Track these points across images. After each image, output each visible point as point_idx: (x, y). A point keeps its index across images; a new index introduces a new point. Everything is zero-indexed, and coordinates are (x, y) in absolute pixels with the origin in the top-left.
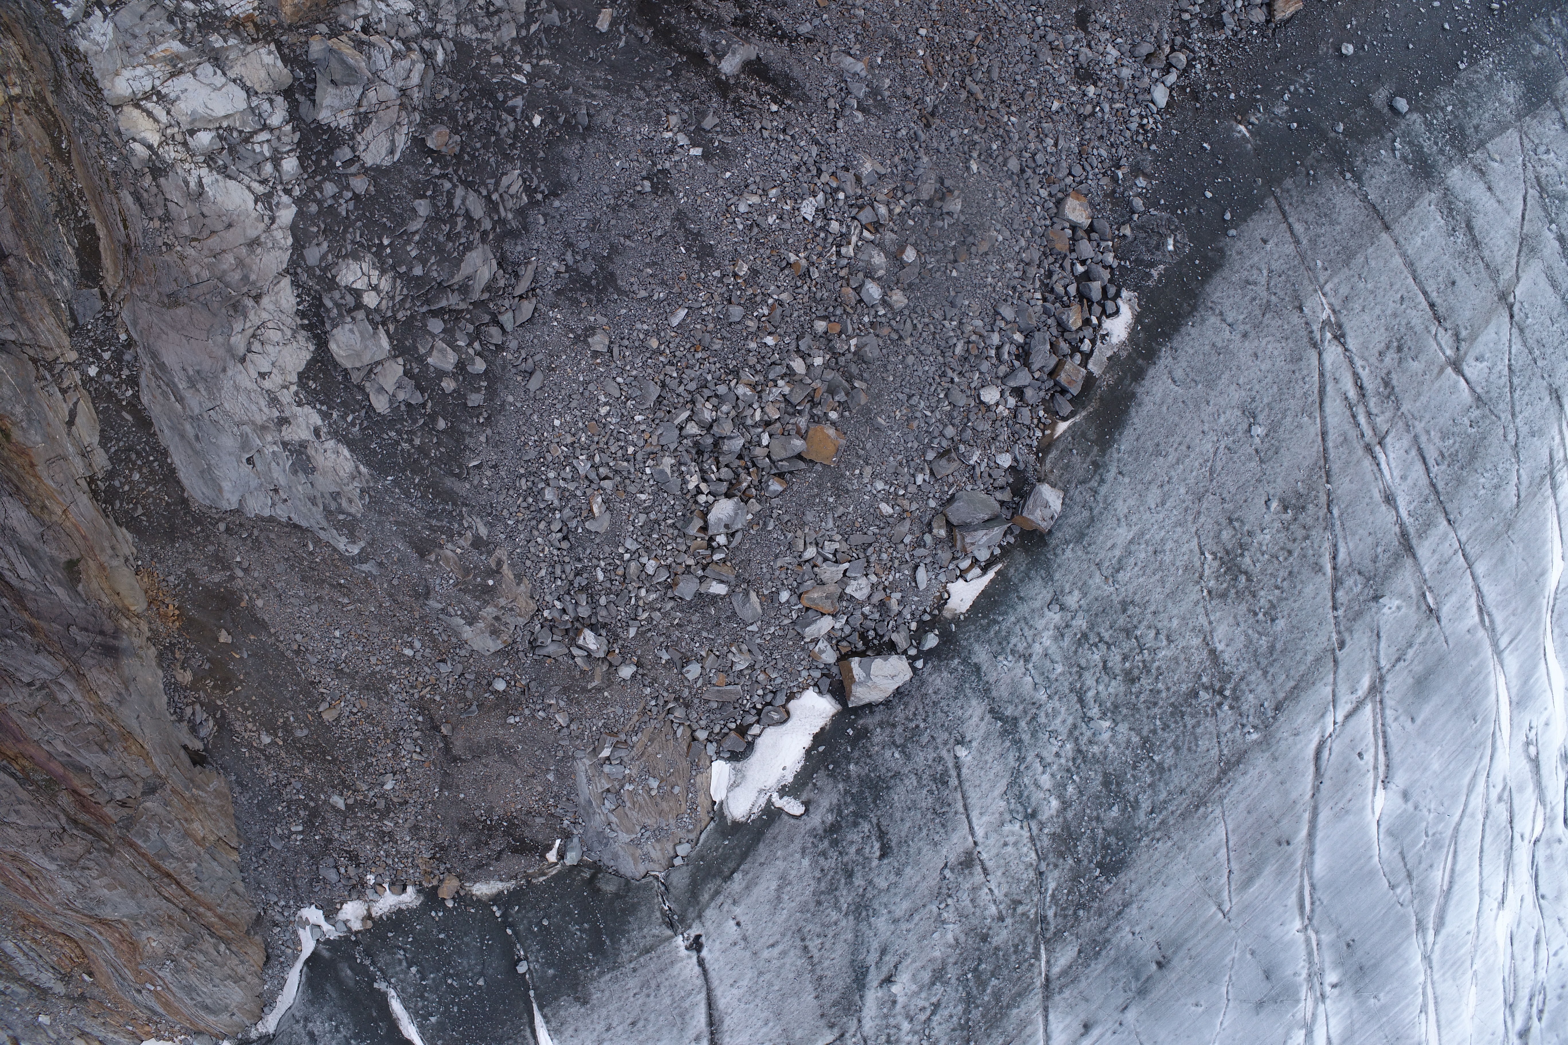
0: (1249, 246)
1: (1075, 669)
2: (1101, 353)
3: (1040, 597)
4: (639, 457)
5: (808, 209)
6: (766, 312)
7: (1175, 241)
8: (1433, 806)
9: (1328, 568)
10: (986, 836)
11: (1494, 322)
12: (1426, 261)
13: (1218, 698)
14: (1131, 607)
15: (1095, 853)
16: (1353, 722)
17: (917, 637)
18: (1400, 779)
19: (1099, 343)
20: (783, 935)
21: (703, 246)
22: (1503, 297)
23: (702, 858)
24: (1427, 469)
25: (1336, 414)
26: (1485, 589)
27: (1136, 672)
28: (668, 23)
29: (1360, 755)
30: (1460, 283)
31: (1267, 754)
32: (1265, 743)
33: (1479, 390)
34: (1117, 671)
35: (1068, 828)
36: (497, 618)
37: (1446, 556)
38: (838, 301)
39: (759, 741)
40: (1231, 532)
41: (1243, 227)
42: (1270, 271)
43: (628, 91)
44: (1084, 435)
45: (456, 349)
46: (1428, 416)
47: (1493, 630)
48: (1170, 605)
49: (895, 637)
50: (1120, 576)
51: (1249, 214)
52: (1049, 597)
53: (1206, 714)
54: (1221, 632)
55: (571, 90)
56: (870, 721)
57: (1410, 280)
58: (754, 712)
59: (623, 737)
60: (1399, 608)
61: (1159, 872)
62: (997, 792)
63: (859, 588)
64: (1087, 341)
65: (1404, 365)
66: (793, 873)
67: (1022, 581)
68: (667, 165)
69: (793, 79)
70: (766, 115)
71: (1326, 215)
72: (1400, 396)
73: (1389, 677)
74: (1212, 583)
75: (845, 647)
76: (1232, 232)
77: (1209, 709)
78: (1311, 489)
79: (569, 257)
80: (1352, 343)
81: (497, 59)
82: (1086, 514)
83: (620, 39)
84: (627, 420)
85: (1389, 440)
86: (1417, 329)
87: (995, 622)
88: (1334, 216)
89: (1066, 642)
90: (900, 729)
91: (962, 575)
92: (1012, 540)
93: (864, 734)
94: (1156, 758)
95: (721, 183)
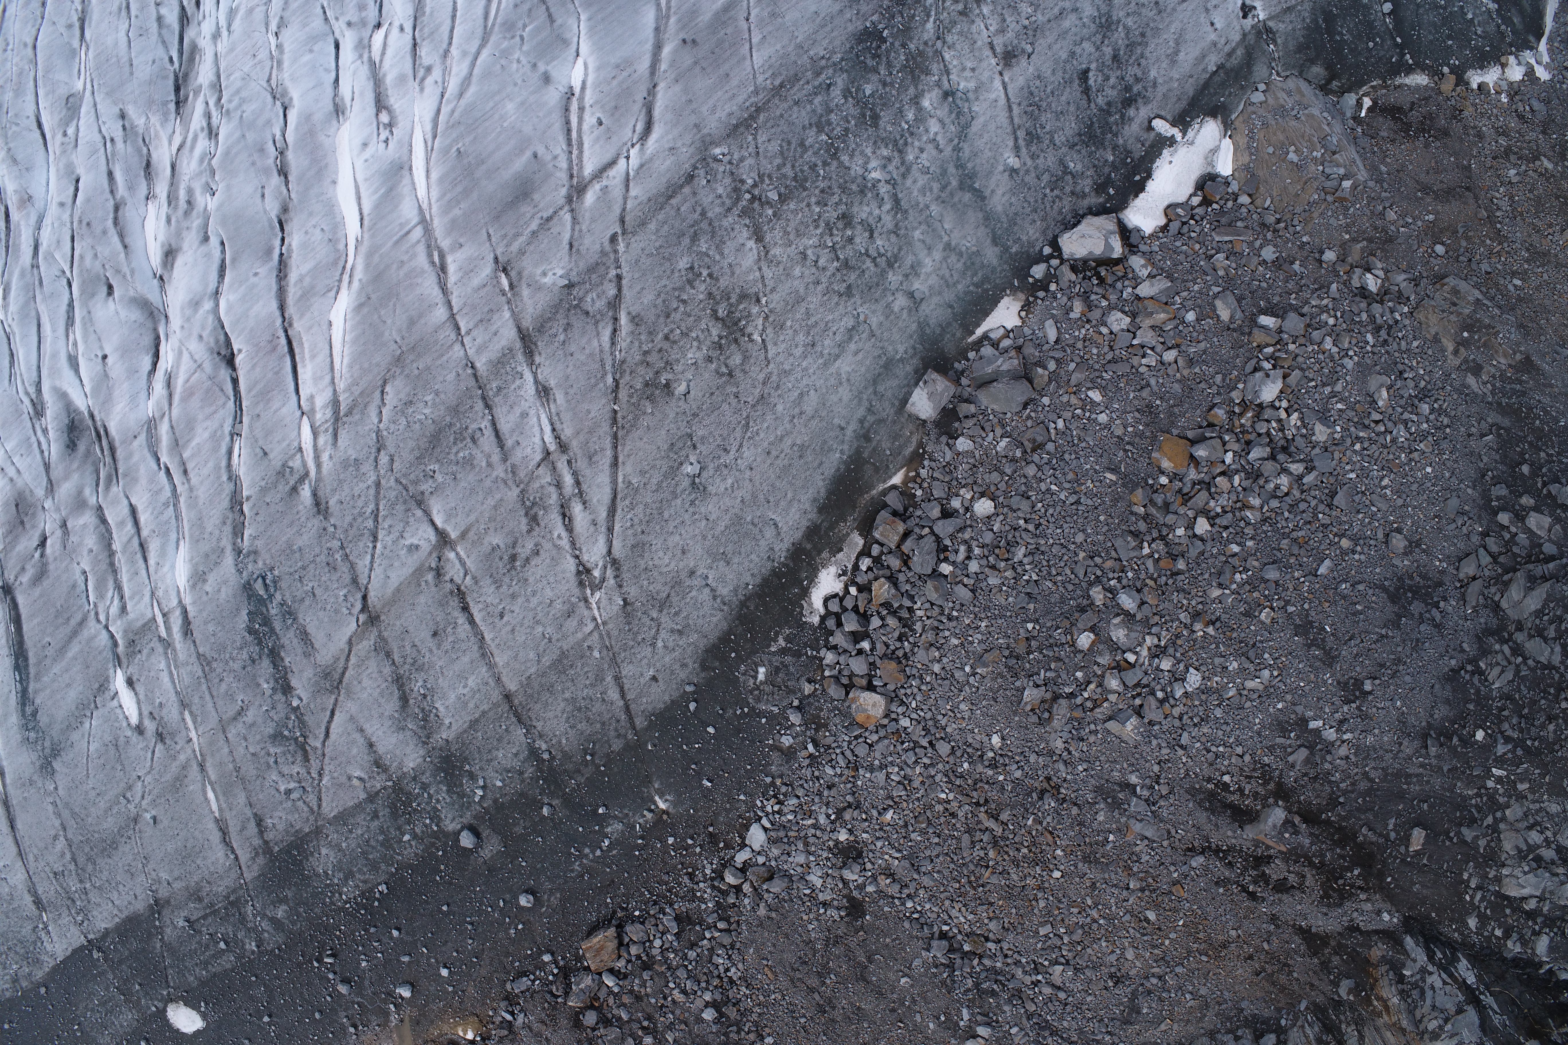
0: (672, 672)
1: (902, 232)
2: (849, 556)
3: (932, 307)
4: (1349, 441)
5: (1194, 679)
6: (1238, 576)
7: (755, 678)
8: (515, 66)
9: (624, 320)
10: (992, 80)
11: (389, 591)
12: (466, 659)
13: (756, 192)
14: (842, 290)
15: (888, 51)
16: (608, 157)
17: (1050, 277)
18: (553, 96)
19: (850, 567)
20: (1174, 9)
21: (1305, 634)
22: (373, 620)
23: (1242, 88)
24: (494, 423)
25: (598, 486)
26: (436, 292)
27: (840, 225)
28: (1343, 848)
29: (600, 123)
30: (426, 634)
31: (705, 131)
32: (707, 143)
33: (419, 513)
34: (859, 227)
35: (913, 77)
36: (1455, 304)
37: (481, 328)
38: (1162, 591)
39: (1191, 190)
40: (731, 362)
41: (676, 694)
42: (653, 645)
43: (1387, 775)
44: (877, 470)
45: (1529, 531)
46: (488, 483)
47: (429, 246)
48: (802, 291)
49: (1073, 277)
50: (851, 323)
51: (667, 709)
52: (923, 306)
53: (770, 177)
54: (749, 260)
55: (1445, 769)
56: (1094, 200)
57: (488, 637)
58: (1197, 218)
59: (1330, 198)
60: (544, 274)
61: (822, 27)
62: (981, 120)
63: (1119, 321)
64: (864, 568)
65: (510, 541)
66: (1164, 65)
67: (949, 324)
68: (1346, 708)
69: (1206, 809)
70: (1235, 770)
71: (579, 709)
72: (518, 505)
73: (562, 201)
74: (755, 310)
75: (1119, 270)
76: (689, 689)
77: (767, 181)
78: (637, 406)
79: (1438, 617)
80: (570, 565)
81: (1522, 787)
82: (881, 388)
83: (1395, 825)
84: (1364, 474)
85: (538, 457)
86: (489, 581)
87: (976, 285)
88: (569, 708)
89: (909, 260)
90: (1068, 189)
91: (1007, 333)
92: (956, 365)
93: (1100, 188)
94: (825, 137)
95: (1289, 697)
